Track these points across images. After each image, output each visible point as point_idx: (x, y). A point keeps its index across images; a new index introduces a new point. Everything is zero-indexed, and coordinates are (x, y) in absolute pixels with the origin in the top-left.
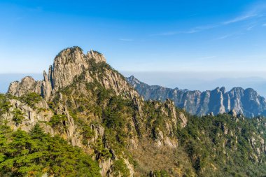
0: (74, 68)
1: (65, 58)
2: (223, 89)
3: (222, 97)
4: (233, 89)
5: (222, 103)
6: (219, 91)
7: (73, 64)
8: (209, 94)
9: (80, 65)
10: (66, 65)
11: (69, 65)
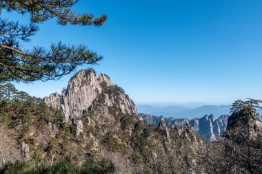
0: (89, 90)
1: (81, 80)
2: (211, 117)
3: (211, 125)
4: (221, 116)
5: (212, 131)
6: (207, 118)
7: (88, 87)
8: (197, 122)
9: (94, 88)
10: (82, 88)
11: (85, 87)
